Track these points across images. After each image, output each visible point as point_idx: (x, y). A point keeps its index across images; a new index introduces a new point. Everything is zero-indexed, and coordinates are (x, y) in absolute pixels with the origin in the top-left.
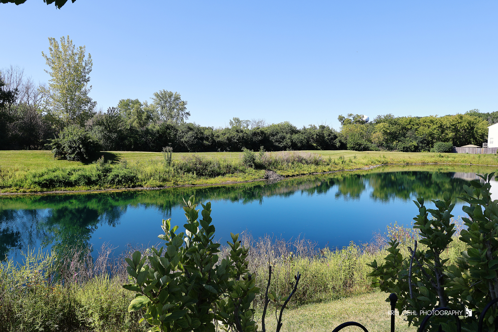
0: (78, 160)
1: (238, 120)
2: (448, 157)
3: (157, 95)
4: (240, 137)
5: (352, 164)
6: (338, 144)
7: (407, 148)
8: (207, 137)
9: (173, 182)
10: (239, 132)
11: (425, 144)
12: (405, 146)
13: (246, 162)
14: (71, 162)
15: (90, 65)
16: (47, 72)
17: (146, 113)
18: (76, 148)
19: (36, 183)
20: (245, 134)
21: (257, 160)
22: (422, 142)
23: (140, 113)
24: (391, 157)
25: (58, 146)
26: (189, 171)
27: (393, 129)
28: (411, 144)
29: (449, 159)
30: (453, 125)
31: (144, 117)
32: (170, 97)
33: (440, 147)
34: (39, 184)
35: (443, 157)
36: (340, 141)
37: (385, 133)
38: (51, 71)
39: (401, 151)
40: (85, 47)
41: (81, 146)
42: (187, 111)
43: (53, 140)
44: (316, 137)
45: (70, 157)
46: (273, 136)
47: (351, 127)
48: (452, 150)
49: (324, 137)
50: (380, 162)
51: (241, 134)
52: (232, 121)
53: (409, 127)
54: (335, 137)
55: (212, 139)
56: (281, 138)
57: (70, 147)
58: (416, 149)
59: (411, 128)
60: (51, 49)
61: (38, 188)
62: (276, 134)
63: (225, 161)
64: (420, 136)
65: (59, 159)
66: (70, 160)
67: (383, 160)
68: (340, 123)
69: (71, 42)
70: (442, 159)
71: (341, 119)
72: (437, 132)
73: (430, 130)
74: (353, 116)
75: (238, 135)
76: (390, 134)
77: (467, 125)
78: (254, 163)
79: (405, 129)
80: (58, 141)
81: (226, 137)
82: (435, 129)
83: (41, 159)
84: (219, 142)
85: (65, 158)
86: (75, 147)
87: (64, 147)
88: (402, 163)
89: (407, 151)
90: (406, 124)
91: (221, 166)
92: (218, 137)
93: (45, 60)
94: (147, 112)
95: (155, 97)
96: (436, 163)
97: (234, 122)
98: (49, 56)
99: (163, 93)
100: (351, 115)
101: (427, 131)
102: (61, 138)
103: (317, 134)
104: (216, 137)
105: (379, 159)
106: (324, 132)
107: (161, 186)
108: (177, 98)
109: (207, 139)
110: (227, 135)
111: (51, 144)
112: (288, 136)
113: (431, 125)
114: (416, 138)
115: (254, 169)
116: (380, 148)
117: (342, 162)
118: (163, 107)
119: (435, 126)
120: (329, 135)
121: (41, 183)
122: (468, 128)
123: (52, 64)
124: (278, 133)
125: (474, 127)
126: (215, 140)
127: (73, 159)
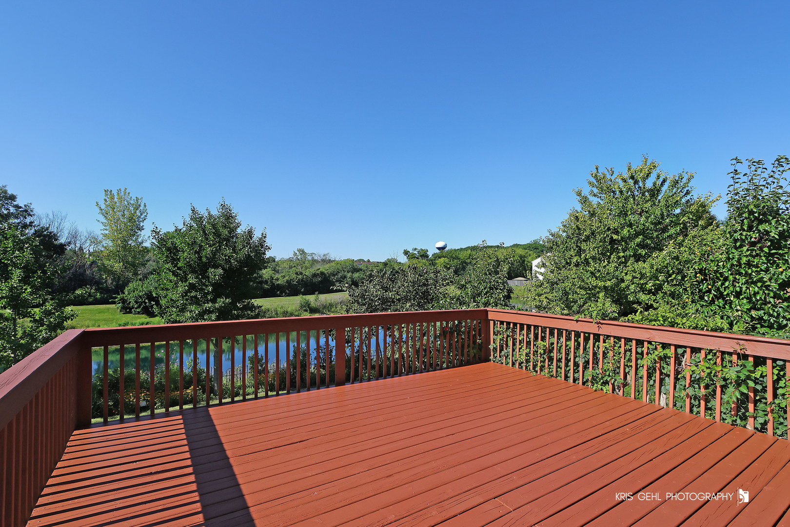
0: (143, 314)
1: (302, 252)
4: (299, 279)
8: (266, 281)
10: (298, 275)
13: (302, 306)
14: (137, 315)
15: (145, 214)
16: (98, 221)
18: (142, 303)
20: (305, 276)
21: (313, 305)
25: (123, 301)
38: (104, 220)
40: (142, 198)
41: (147, 301)
43: (119, 297)
45: (135, 311)
46: (334, 275)
47: (415, 261)
51: (300, 277)
52: (296, 252)
53: (468, 261)
55: (272, 282)
56: (341, 278)
57: (136, 302)
59: (470, 262)
60: (106, 200)
63: (282, 307)
65: (124, 313)
66: (135, 314)
68: (405, 257)
69: (129, 193)
71: (406, 253)
74: (418, 251)
77: (519, 258)
78: (309, 307)
79: (466, 263)
80: (123, 297)
81: (285, 279)
83: (106, 314)
84: (278, 285)
85: (130, 312)
86: (140, 302)
87: (130, 302)
91: (278, 312)
93: (98, 210)
97: (298, 253)
98: (103, 207)
100: (416, 249)
102: (126, 293)
104: (276, 279)
109: (266, 282)
110: (287, 278)
111: (116, 300)
112: (349, 275)
115: (309, 313)
122: (519, 262)
123: (105, 214)
124: (339, 273)
125: (524, 261)
126: (274, 284)
127: (139, 313)
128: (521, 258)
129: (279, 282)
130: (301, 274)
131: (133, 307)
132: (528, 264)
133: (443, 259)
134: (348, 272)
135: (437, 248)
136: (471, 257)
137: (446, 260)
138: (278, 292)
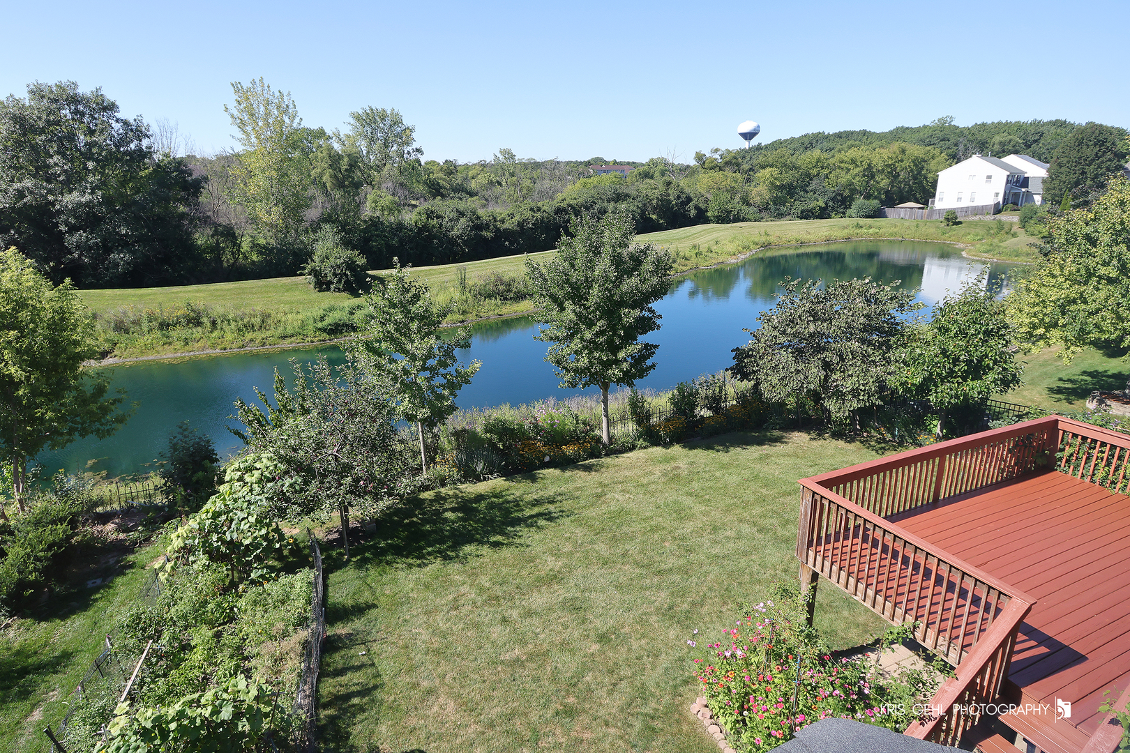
0: (347, 292)
1: (509, 154)
2: (870, 227)
3: (358, 118)
5: (710, 255)
6: (693, 213)
7: (808, 211)
9: (474, 313)
10: (534, 212)
11: (838, 201)
12: (806, 207)
14: (339, 294)
16: (233, 137)
17: (346, 159)
18: (342, 275)
19: (320, 329)
20: (545, 214)
22: (833, 199)
23: (335, 159)
24: (778, 233)
25: (315, 273)
26: (490, 296)
27: (787, 178)
28: (814, 204)
29: (871, 231)
30: (888, 166)
31: (344, 164)
32: (383, 119)
33: (860, 208)
34: (325, 330)
35: (861, 227)
36: (697, 208)
37: (774, 187)
39: (798, 217)
40: (288, 93)
41: (348, 272)
42: (415, 145)
43: (308, 266)
44: (657, 204)
45: (334, 288)
47: (717, 176)
48: (878, 214)
49: (669, 202)
50: (757, 244)
51: (538, 215)
52: (499, 155)
53: (814, 172)
54: (689, 199)
55: (495, 226)
58: (823, 214)
59: (818, 175)
60: (237, 101)
61: (325, 336)
62: (592, 206)
64: (833, 189)
65: (320, 291)
66: (335, 292)
67: (763, 239)
68: (698, 167)
69: (268, 87)
70: (859, 231)
71: (700, 158)
72: (859, 181)
73: (849, 177)
74: (720, 153)
75: (533, 217)
76: (782, 187)
77: (912, 164)
79: (808, 175)
80: (314, 266)
81: (515, 220)
82: (856, 175)
83: (297, 293)
84: (505, 230)
85: (328, 289)
86: (340, 274)
87: (326, 274)
88: (794, 242)
89: (807, 218)
90: (810, 166)
92: (503, 221)
93: (230, 120)
94: (349, 155)
95: (352, 121)
96: (848, 239)
97: (504, 158)
98: (236, 113)
99: (368, 112)
100: (717, 150)
101: (843, 179)
102: (318, 261)
103: (657, 198)
105: (756, 240)
106: (670, 192)
107: (462, 321)
108: (397, 122)
109: (488, 226)
110: (517, 217)
113: (851, 167)
114: (824, 193)
116: (763, 214)
117: (696, 254)
118: (372, 141)
119: (857, 170)
120: (679, 197)
121: (326, 329)
122: (912, 171)
123: (242, 125)
124: (595, 203)
125: (922, 168)
126: (499, 229)
127: (339, 290)
128: (915, 165)
129: (506, 225)
130: (539, 209)
131: (332, 283)
132: (929, 175)
133: (768, 170)
134: (609, 201)
135: (741, 134)
136: (820, 164)
137: (775, 171)
138: (507, 243)
